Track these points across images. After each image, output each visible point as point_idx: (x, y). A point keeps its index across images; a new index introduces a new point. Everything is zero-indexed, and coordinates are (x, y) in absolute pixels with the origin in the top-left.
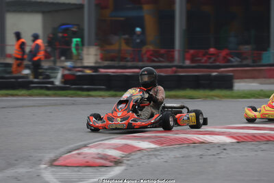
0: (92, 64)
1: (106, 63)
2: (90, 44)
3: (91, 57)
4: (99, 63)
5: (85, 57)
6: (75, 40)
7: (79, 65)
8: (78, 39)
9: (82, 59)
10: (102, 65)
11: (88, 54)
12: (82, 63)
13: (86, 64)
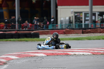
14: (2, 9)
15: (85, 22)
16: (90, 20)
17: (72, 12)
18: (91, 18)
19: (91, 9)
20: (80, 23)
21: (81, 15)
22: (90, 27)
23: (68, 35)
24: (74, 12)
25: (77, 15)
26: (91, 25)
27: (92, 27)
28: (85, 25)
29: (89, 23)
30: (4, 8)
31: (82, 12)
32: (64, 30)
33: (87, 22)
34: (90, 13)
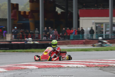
0: (10, 40)
1: (15, 40)
2: (9, 33)
3: (9, 37)
4: (12, 40)
5: (7, 37)
6: (4, 31)
7: (5, 40)
8: (6, 31)
9: (6, 38)
10: (13, 40)
11: (8, 37)
12: (6, 40)
13: (7, 40)
14: (28, 20)
15: (105, 33)
16: (110, 31)
17: (93, 23)
18: (112, 29)
19: (112, 20)
20: (101, 34)
21: (102, 26)
22: (110, 38)
23: (87, 45)
24: (96, 23)
25: (98, 26)
26: (111, 35)
27: (112, 38)
28: (106, 35)
29: (109, 34)
30: (30, 20)
31: (102, 23)
32: (84, 41)
33: (107, 33)
34: (110, 24)
